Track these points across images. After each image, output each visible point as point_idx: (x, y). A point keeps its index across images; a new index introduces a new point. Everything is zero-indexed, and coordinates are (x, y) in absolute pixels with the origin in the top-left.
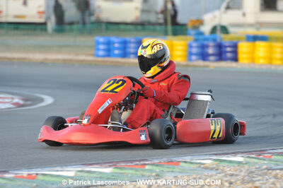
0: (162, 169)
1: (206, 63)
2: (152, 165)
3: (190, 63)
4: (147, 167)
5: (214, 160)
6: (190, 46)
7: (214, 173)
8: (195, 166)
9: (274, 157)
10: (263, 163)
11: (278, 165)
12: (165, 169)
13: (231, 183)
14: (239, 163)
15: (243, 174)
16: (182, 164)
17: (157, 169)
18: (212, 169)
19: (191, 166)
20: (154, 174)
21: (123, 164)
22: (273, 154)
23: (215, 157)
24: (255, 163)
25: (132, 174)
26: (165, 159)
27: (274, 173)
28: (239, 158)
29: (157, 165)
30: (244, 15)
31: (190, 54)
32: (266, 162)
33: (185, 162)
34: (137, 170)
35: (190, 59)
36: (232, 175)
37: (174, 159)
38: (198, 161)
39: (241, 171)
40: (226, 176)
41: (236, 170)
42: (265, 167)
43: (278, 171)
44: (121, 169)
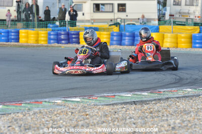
0: (31, 106)
1: (60, 45)
2: (26, 103)
3: (49, 45)
4: (23, 105)
5: (63, 100)
6: (49, 34)
7: (63, 107)
8: (51, 104)
9: (98, 98)
10: (92, 102)
11: (100, 103)
12: (33, 106)
13: (72, 113)
14: (78, 102)
15: (79, 108)
16: (43, 103)
17: (29, 106)
18: (61, 105)
19: (49, 104)
20: (27, 109)
21: (8, 103)
22: (98, 97)
23: (63, 99)
24: (87, 102)
25: (14, 109)
26: (33, 100)
27: (98, 107)
28: (78, 99)
29: (29, 104)
30: (83, 14)
31: (50, 39)
32: (93, 101)
33: (46, 102)
34: (16, 107)
35: (49, 43)
36: (73, 108)
37: (39, 100)
38: (53, 101)
39: (79, 106)
40: (69, 109)
41: (76, 106)
42: (93, 104)
43: (100, 106)
44: (7, 106)
